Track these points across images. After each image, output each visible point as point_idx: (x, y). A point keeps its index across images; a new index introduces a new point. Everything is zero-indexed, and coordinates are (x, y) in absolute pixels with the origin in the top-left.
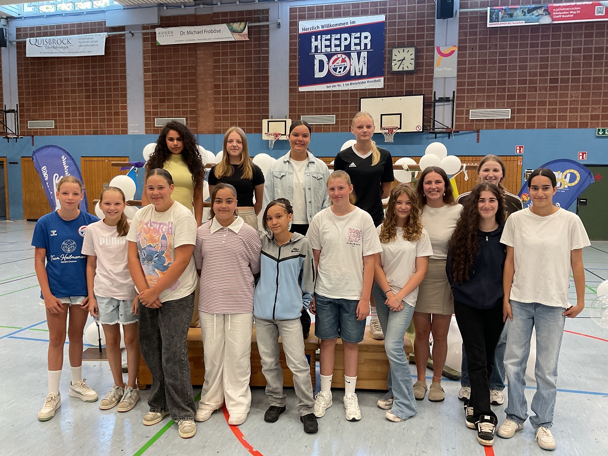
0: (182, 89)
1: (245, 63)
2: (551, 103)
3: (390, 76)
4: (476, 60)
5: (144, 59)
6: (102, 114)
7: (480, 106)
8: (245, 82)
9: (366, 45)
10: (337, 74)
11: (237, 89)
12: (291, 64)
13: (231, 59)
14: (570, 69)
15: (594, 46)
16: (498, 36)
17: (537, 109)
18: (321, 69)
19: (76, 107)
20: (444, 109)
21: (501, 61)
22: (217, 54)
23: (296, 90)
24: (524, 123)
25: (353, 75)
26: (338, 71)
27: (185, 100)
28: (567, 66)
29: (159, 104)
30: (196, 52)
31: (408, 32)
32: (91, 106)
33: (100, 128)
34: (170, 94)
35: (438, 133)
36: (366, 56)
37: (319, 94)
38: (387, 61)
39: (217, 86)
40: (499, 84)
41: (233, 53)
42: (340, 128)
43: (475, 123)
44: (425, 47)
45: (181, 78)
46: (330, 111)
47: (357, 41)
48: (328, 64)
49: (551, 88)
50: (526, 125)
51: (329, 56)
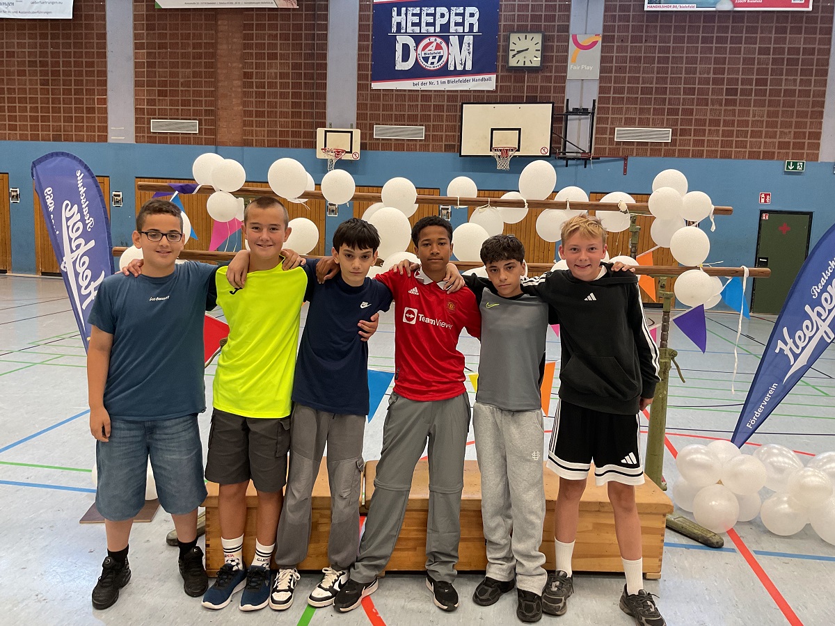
0: (194, 77)
1: (291, 42)
2: (726, 123)
3: (505, 74)
4: (626, 56)
5: (135, 28)
6: (69, 110)
7: (629, 122)
8: (290, 71)
9: (471, 25)
10: (428, 66)
11: (278, 80)
12: (360, 49)
13: (270, 35)
14: (755, 77)
15: (787, 46)
16: (659, 24)
17: (707, 131)
18: (406, 57)
19: (26, 98)
20: (579, 125)
21: (661, 60)
22: (250, 27)
23: (367, 87)
24: (689, 150)
25: (452, 68)
26: (429, 62)
27: (199, 94)
28: (750, 71)
29: (157, 98)
30: (216, 22)
31: (532, 11)
32: (50, 96)
33: (64, 131)
34: (176, 84)
35: (570, 159)
36: (471, 42)
37: (401, 94)
38: (501, 50)
39: (247, 75)
40: (657, 93)
41: (274, 27)
42: (431, 146)
43: (622, 146)
44: (556, 33)
45: (192, 61)
46: (417, 121)
47: (459, 19)
48: (416, 50)
49: (728, 102)
50: (691, 151)
51: (418, 39)
